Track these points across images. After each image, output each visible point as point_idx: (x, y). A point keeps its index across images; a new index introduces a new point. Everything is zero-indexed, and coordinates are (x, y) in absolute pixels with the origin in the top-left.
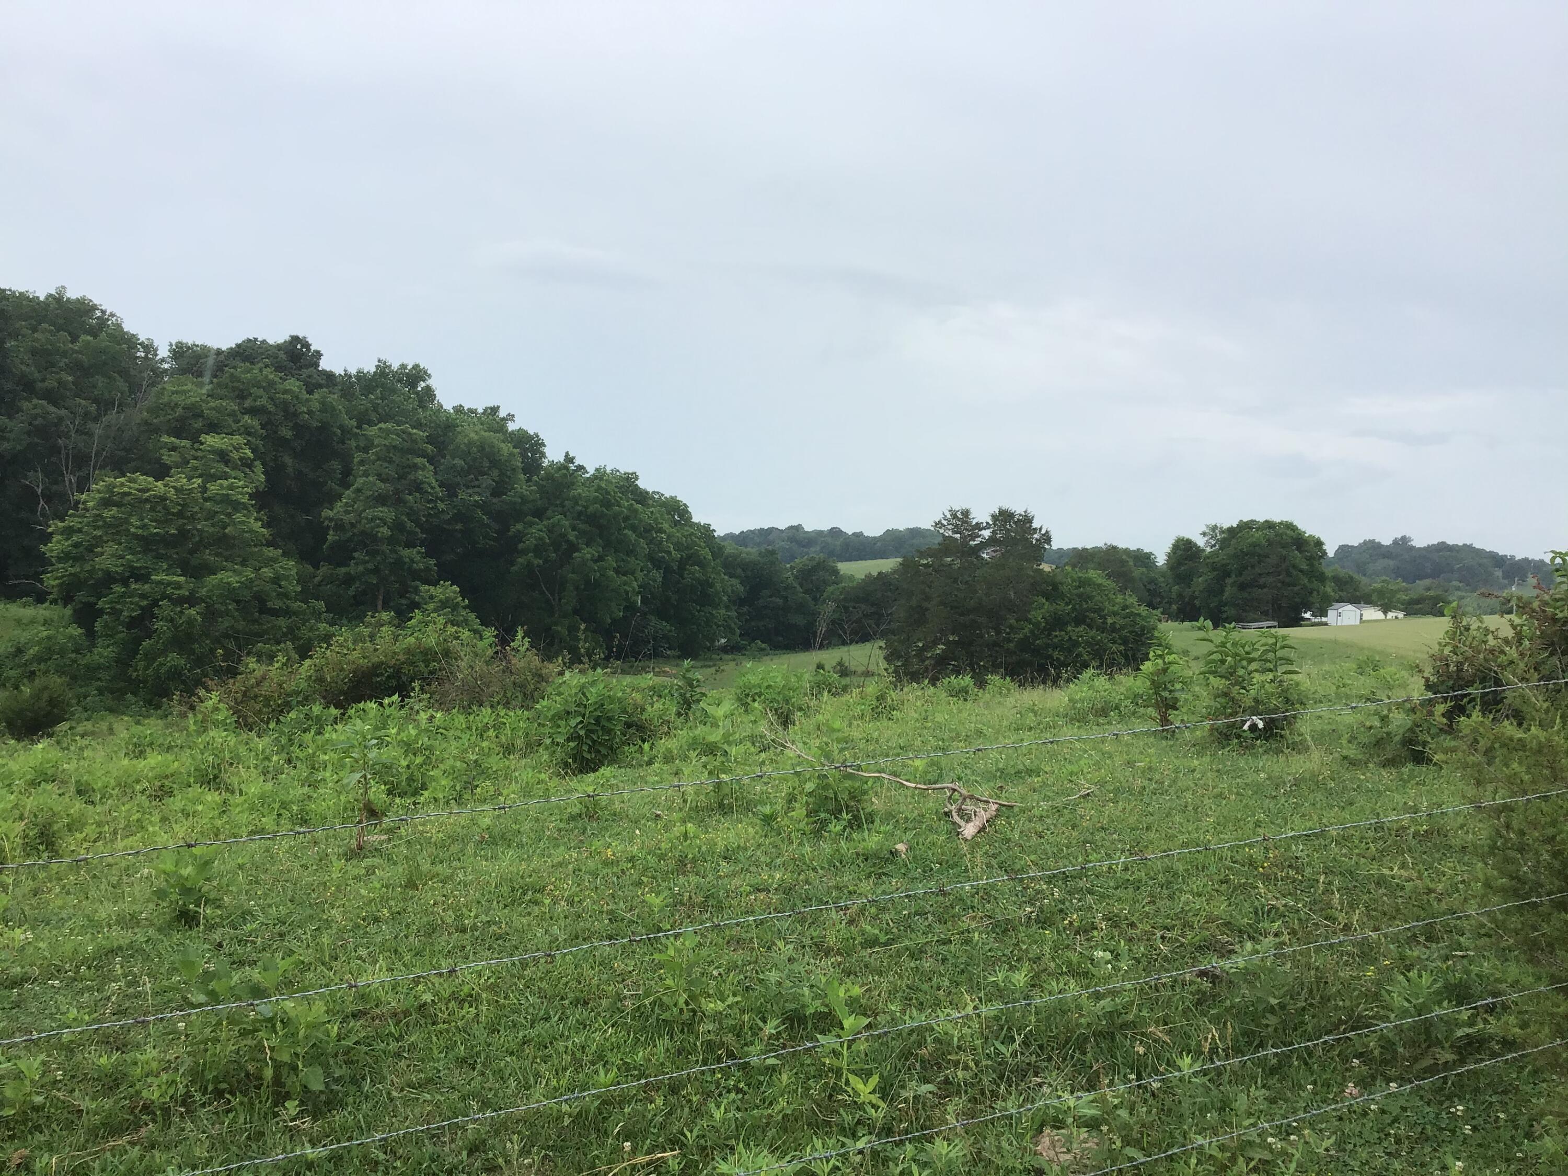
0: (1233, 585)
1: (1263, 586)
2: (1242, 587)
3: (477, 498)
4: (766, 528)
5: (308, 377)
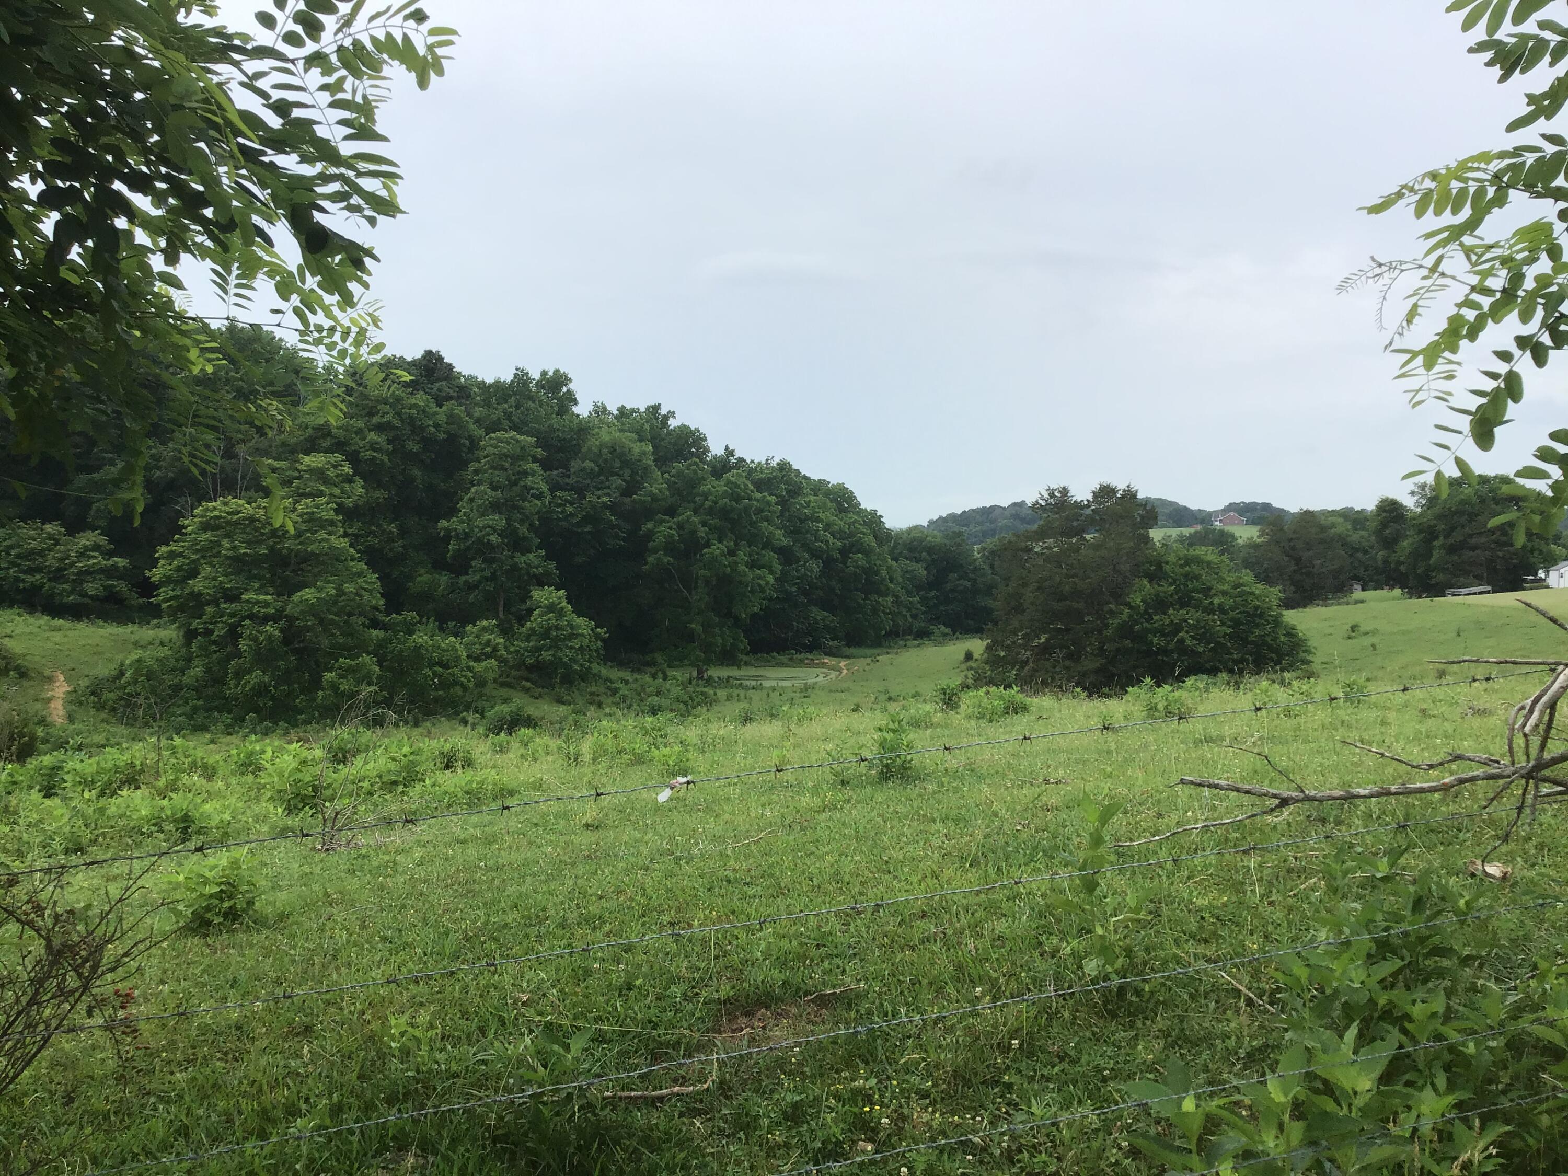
0: (1442, 546)
1: (1473, 549)
2: (1452, 549)
3: (605, 499)
5: (439, 390)
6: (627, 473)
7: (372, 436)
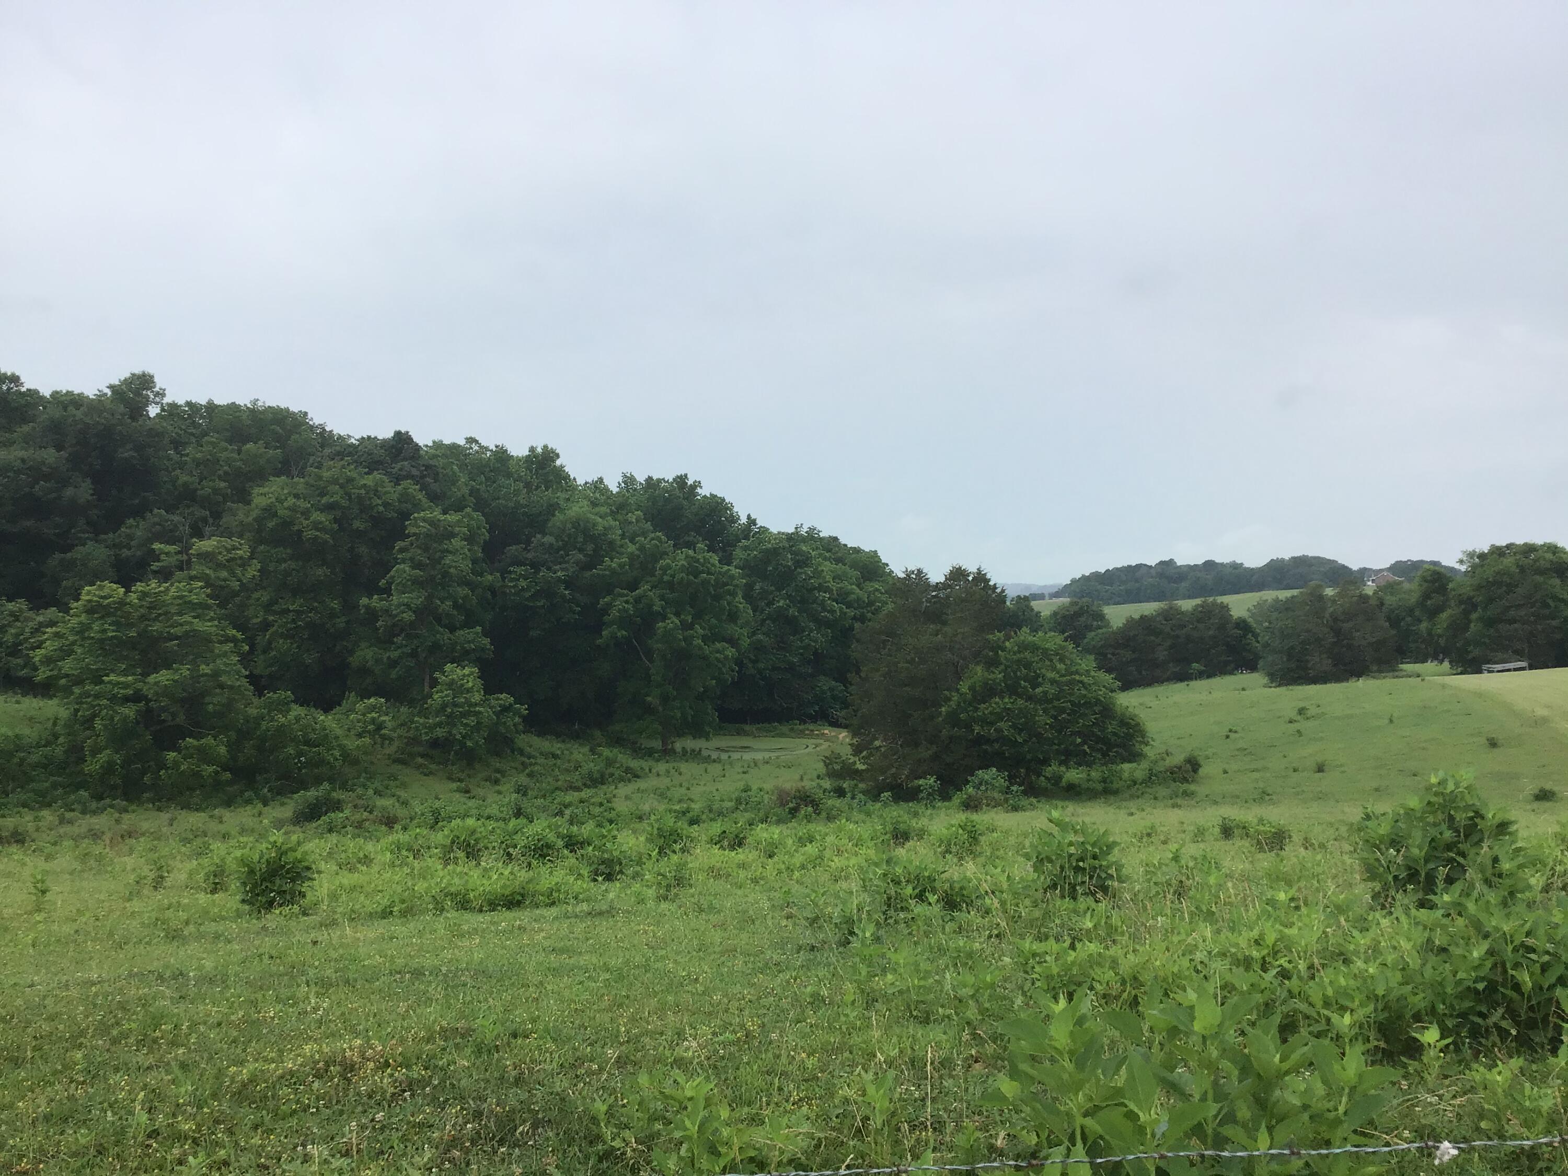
0: (1480, 619)
1: (1512, 621)
2: (1490, 623)
3: (561, 574)
4: (1134, 564)
5: (401, 470)
6: (590, 547)
7: (316, 516)
